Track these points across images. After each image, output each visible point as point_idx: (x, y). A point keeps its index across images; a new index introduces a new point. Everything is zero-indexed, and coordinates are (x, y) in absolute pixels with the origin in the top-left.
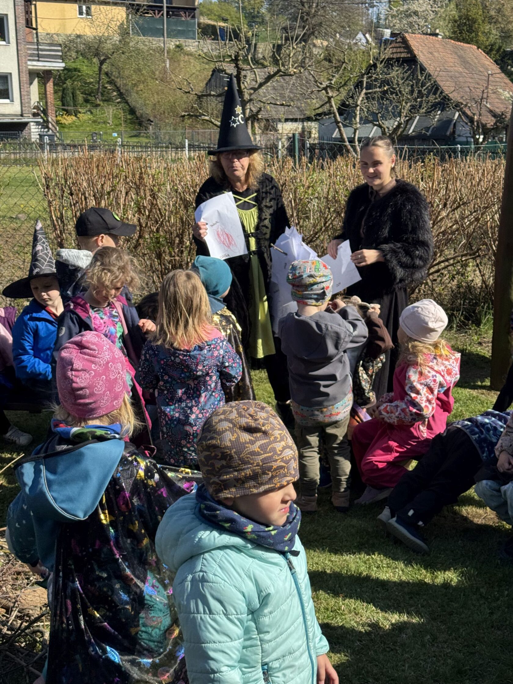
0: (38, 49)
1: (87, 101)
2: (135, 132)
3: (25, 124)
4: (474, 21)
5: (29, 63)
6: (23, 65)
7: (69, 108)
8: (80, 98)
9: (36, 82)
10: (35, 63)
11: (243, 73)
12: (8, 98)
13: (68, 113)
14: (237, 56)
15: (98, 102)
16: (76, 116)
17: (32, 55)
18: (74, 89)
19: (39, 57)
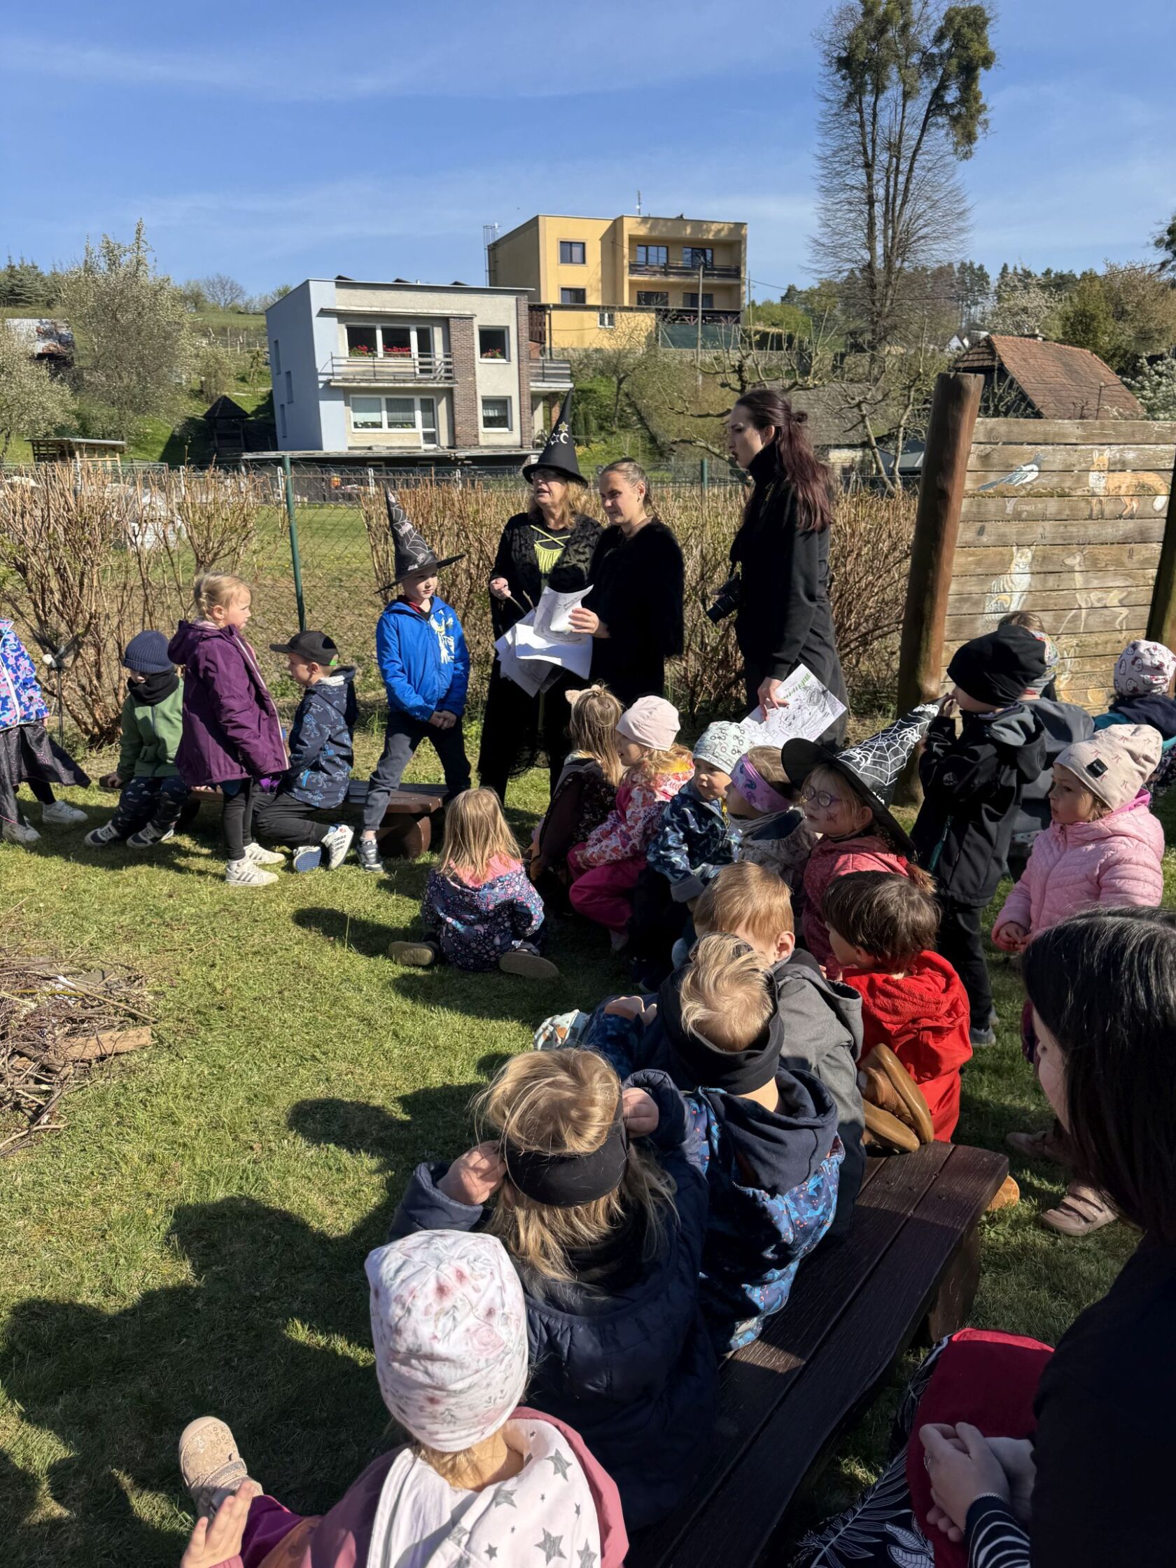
0: (543, 367)
1: (601, 428)
2: (654, 464)
5: (532, 384)
6: (524, 385)
8: (594, 424)
9: (540, 407)
10: (539, 384)
12: (505, 425)
15: (614, 429)
17: (537, 375)
18: (587, 413)
19: (544, 377)
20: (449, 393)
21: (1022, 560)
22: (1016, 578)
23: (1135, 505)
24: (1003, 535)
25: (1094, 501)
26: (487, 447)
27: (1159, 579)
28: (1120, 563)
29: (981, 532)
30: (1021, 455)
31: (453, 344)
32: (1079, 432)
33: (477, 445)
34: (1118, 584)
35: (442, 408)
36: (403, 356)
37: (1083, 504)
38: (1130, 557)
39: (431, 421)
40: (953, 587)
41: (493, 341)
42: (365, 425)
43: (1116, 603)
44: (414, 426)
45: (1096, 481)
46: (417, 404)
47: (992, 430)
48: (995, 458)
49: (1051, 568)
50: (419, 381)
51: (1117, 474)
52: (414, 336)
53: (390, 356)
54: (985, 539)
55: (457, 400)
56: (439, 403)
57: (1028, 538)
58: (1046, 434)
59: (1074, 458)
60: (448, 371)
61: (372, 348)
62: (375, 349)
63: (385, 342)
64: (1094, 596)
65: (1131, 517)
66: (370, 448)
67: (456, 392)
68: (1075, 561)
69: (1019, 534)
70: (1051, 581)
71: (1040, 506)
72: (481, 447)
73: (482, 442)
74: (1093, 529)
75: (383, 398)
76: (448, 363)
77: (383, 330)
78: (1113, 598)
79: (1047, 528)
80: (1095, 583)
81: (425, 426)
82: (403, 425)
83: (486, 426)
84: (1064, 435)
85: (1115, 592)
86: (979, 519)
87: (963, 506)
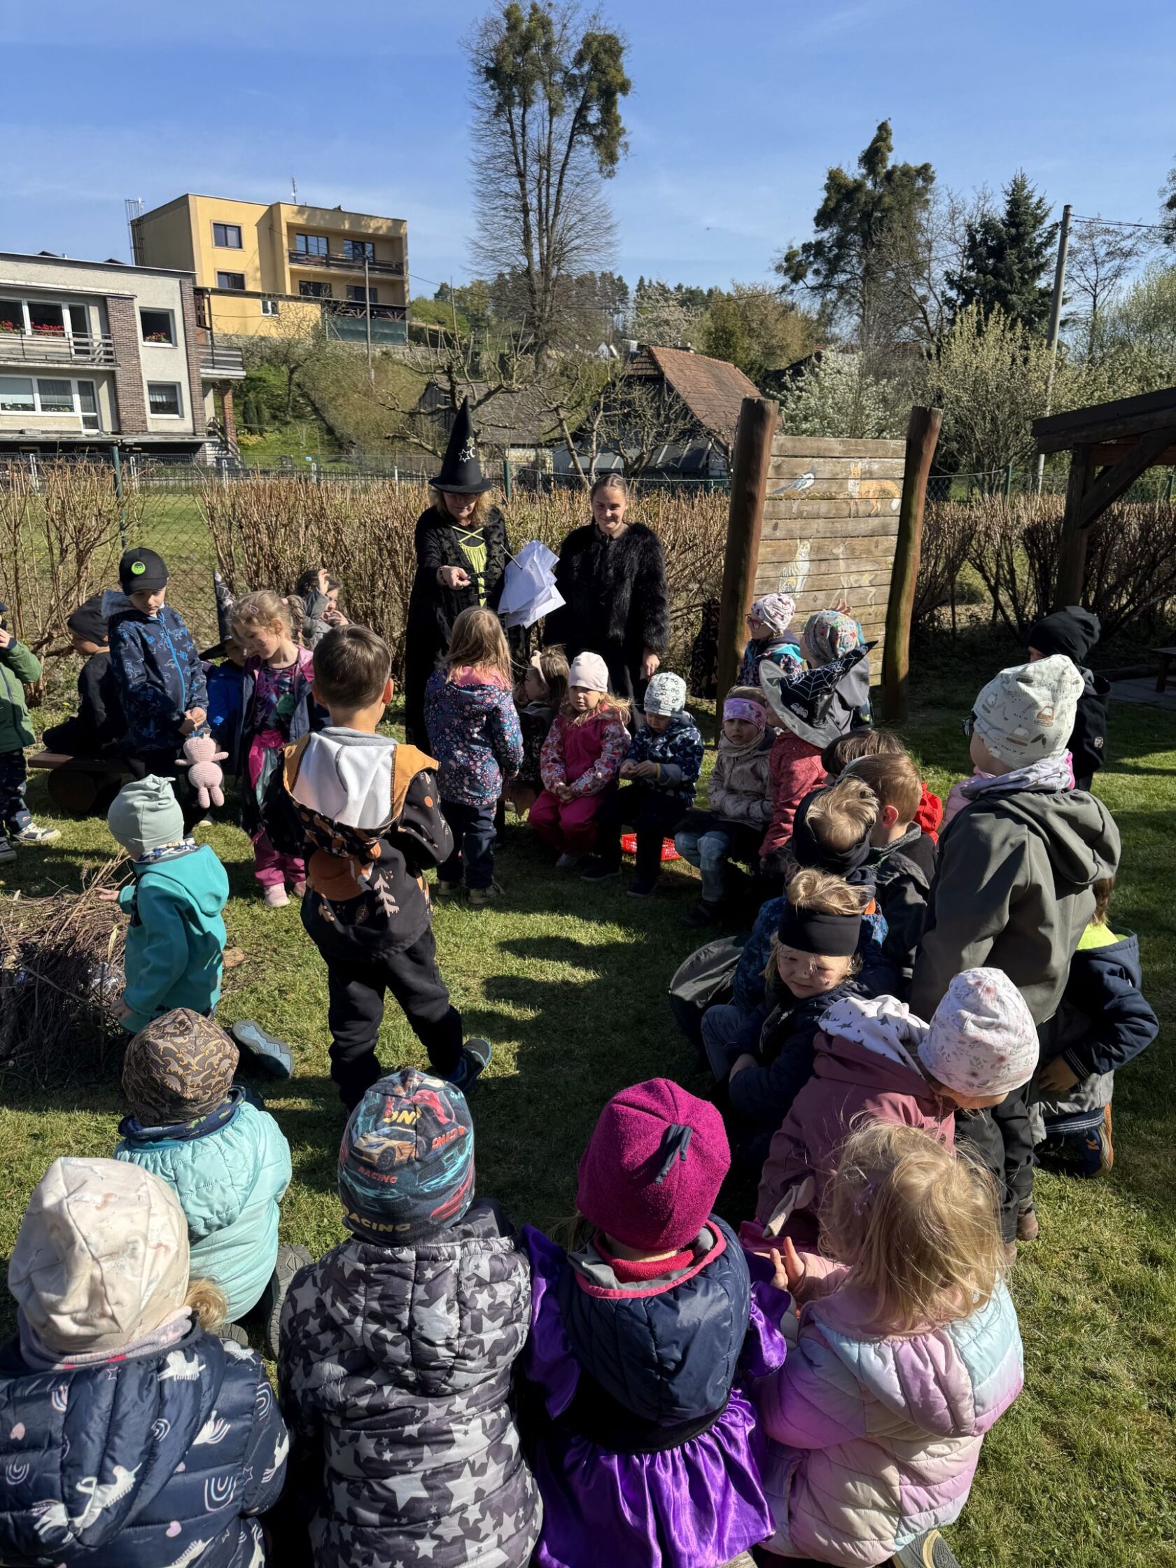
0: (212, 354)
1: (274, 417)
2: (334, 456)
3: (198, 446)
4: (732, 334)
5: (202, 370)
6: (193, 371)
7: (253, 426)
8: (266, 413)
9: (211, 394)
10: (209, 371)
11: (458, 388)
12: (176, 412)
13: (251, 431)
14: (450, 368)
15: (289, 419)
16: (261, 435)
17: (205, 361)
18: (258, 402)
19: (214, 364)
20: (111, 376)
21: (804, 549)
22: (800, 564)
23: (879, 505)
24: (790, 531)
25: (852, 502)
26: (156, 433)
27: (896, 563)
28: (869, 552)
29: (775, 527)
30: (801, 466)
31: (112, 325)
32: (841, 448)
33: (145, 431)
34: (868, 568)
35: (103, 391)
36: (54, 334)
37: (844, 506)
38: (876, 547)
39: (91, 403)
40: (758, 573)
41: (156, 324)
42: (15, 407)
43: (867, 583)
44: (72, 409)
45: (853, 487)
46: (74, 386)
47: (782, 445)
48: (785, 468)
49: (823, 557)
50: (76, 362)
51: (867, 482)
52: (66, 314)
53: (39, 333)
54: (778, 534)
55: (119, 384)
56: (99, 386)
57: (807, 533)
58: (819, 449)
59: (838, 469)
60: (107, 353)
61: (18, 324)
62: (22, 325)
63: (32, 319)
64: (853, 578)
65: (877, 515)
66: (21, 432)
67: (118, 376)
68: (839, 551)
69: (802, 529)
70: (824, 567)
71: (816, 507)
72: (150, 434)
73: (150, 429)
74: (851, 526)
75: (35, 379)
76: (107, 345)
77: (30, 305)
78: (866, 579)
79: (819, 525)
80: (853, 568)
81: (83, 411)
82: (58, 408)
83: (153, 412)
84: (831, 450)
85: (867, 575)
86: (775, 516)
87: (765, 507)
